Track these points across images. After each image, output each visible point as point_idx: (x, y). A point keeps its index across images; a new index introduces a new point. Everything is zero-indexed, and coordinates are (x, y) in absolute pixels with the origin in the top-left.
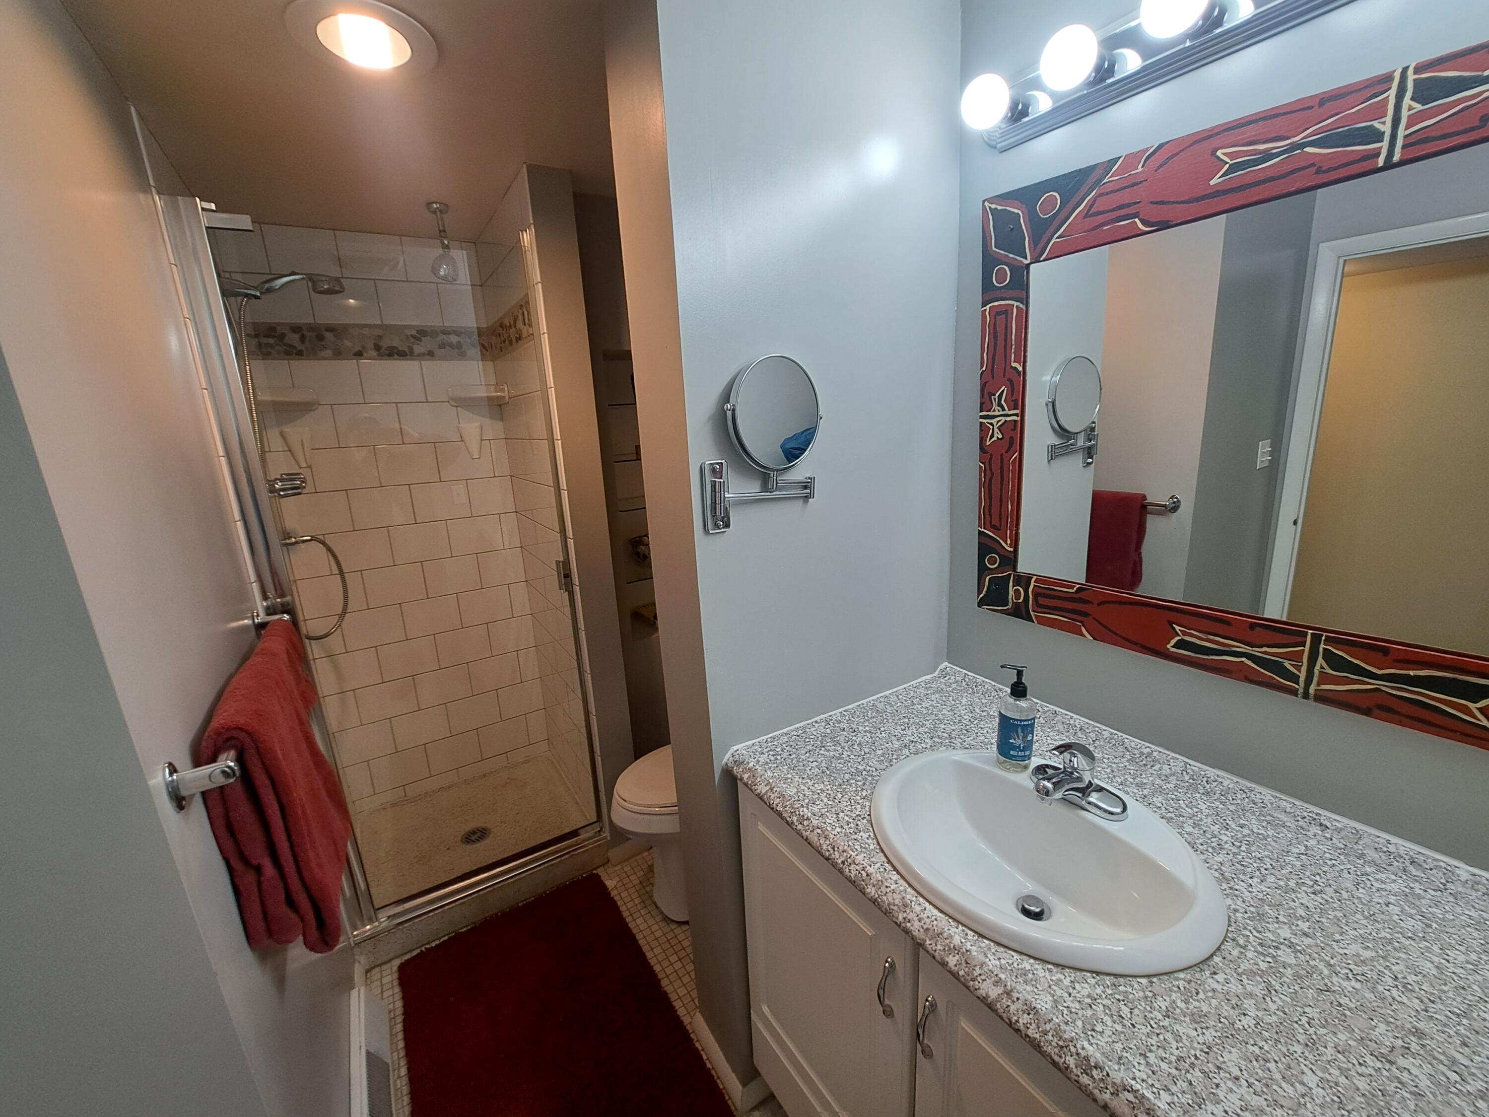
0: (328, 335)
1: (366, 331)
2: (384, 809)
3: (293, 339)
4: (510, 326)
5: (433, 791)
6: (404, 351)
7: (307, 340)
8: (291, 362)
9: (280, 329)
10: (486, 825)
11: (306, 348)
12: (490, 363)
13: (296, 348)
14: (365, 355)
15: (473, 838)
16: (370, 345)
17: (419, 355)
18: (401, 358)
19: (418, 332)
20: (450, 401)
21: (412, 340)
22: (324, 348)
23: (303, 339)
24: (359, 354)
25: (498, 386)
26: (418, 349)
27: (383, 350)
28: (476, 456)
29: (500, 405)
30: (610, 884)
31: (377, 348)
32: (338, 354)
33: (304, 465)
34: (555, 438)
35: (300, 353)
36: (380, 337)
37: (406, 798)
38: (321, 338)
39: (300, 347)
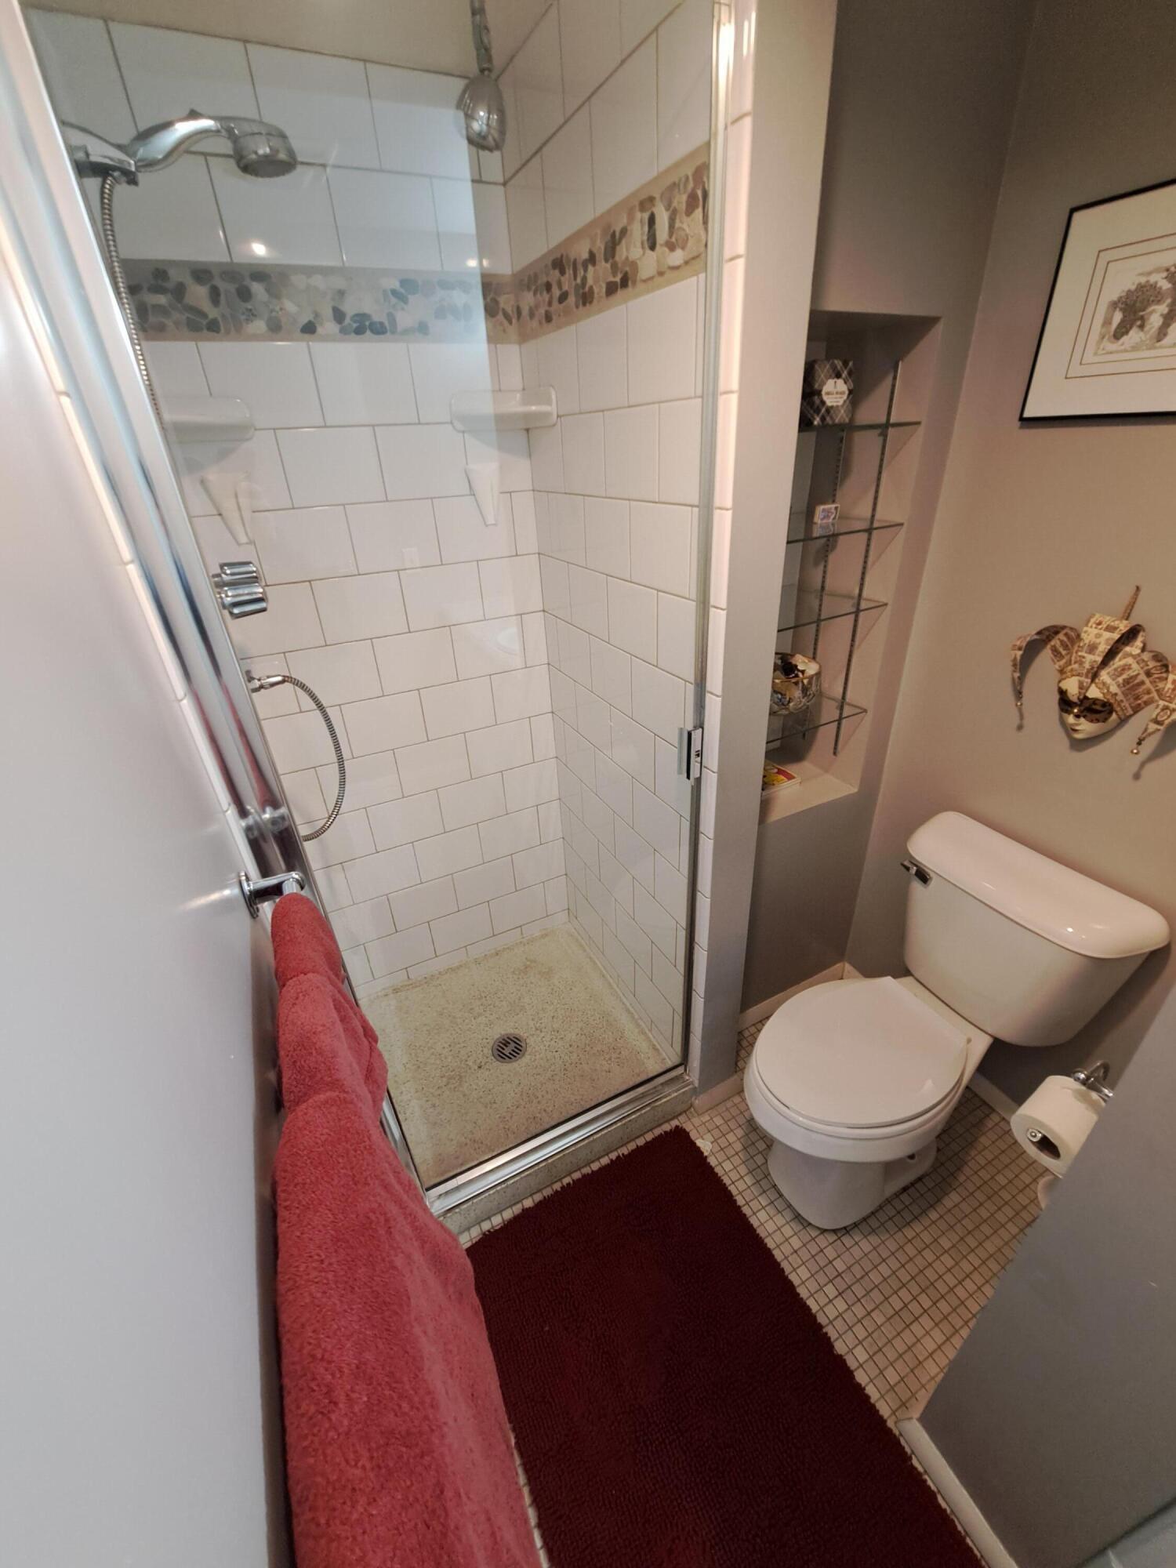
0: (257, 288)
1: (318, 281)
2: (386, 995)
3: (198, 294)
4: (592, 259)
5: (440, 973)
6: (381, 324)
7: (222, 298)
8: (200, 344)
9: (175, 275)
10: (517, 1032)
11: (223, 316)
12: (514, 349)
13: (204, 315)
14: (320, 330)
15: (507, 1051)
16: (327, 312)
17: (406, 332)
18: (376, 337)
19: (403, 283)
20: (456, 423)
21: (394, 300)
22: (252, 315)
23: (215, 295)
24: (309, 329)
25: (530, 392)
26: (404, 319)
27: (347, 321)
28: (491, 520)
29: (527, 430)
30: (705, 1145)
31: (339, 316)
32: (276, 329)
33: (243, 539)
34: (717, 502)
35: (213, 327)
36: (341, 293)
37: (411, 982)
38: (245, 294)
39: (213, 313)
